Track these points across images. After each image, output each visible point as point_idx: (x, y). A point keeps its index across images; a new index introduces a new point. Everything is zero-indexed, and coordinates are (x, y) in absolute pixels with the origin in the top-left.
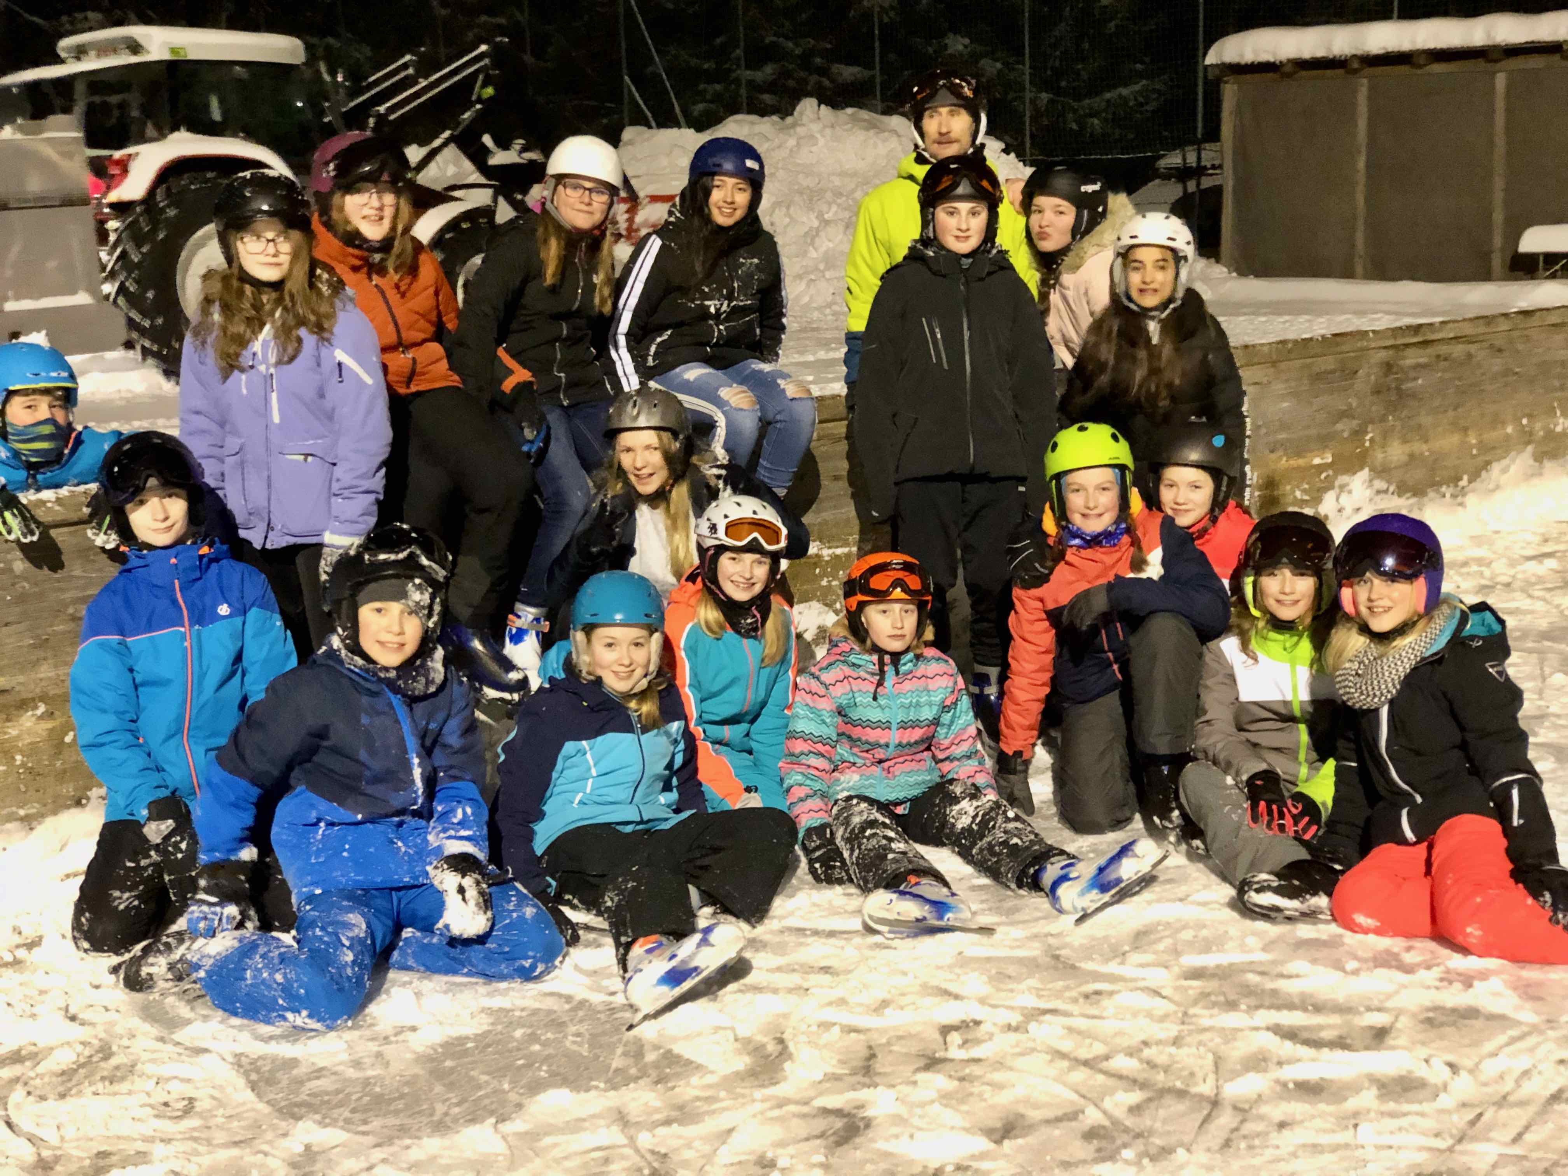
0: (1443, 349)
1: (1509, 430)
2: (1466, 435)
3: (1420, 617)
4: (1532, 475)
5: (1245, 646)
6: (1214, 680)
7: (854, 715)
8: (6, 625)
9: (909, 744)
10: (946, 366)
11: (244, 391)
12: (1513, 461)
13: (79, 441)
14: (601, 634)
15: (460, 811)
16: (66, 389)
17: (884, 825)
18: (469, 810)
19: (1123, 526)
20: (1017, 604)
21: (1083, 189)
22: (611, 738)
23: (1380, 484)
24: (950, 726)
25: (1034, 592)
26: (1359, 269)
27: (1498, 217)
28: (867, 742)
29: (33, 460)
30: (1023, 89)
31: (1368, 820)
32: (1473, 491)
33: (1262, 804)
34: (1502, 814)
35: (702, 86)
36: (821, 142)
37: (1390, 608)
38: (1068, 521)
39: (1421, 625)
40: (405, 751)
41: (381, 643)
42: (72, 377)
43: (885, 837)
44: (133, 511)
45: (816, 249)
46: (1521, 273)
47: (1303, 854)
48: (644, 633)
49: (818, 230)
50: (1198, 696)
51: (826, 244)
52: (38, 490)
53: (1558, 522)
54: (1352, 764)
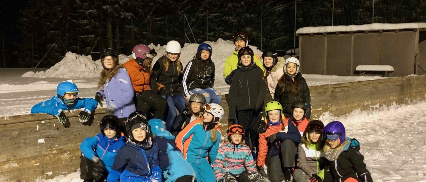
0: (343, 88)
1: (356, 104)
2: (347, 105)
4: (360, 113)
5: (306, 147)
6: (301, 152)
7: (228, 156)
9: (239, 163)
12: (357, 110)
15: (156, 174)
16: (77, 93)
17: (234, 179)
18: (158, 173)
19: (281, 121)
20: (260, 136)
21: (274, 54)
23: (331, 114)
24: (248, 160)
25: (263, 134)
26: (325, 73)
27: (352, 64)
28: (231, 162)
29: (68, 105)
30: (261, 38)
32: (349, 116)
34: (363, 181)
35: (200, 36)
36: (222, 46)
38: (270, 121)
40: (146, 162)
41: (138, 137)
43: (234, 181)
46: (356, 74)
49: (221, 63)
51: (222, 66)
53: (365, 122)
54: (328, 170)
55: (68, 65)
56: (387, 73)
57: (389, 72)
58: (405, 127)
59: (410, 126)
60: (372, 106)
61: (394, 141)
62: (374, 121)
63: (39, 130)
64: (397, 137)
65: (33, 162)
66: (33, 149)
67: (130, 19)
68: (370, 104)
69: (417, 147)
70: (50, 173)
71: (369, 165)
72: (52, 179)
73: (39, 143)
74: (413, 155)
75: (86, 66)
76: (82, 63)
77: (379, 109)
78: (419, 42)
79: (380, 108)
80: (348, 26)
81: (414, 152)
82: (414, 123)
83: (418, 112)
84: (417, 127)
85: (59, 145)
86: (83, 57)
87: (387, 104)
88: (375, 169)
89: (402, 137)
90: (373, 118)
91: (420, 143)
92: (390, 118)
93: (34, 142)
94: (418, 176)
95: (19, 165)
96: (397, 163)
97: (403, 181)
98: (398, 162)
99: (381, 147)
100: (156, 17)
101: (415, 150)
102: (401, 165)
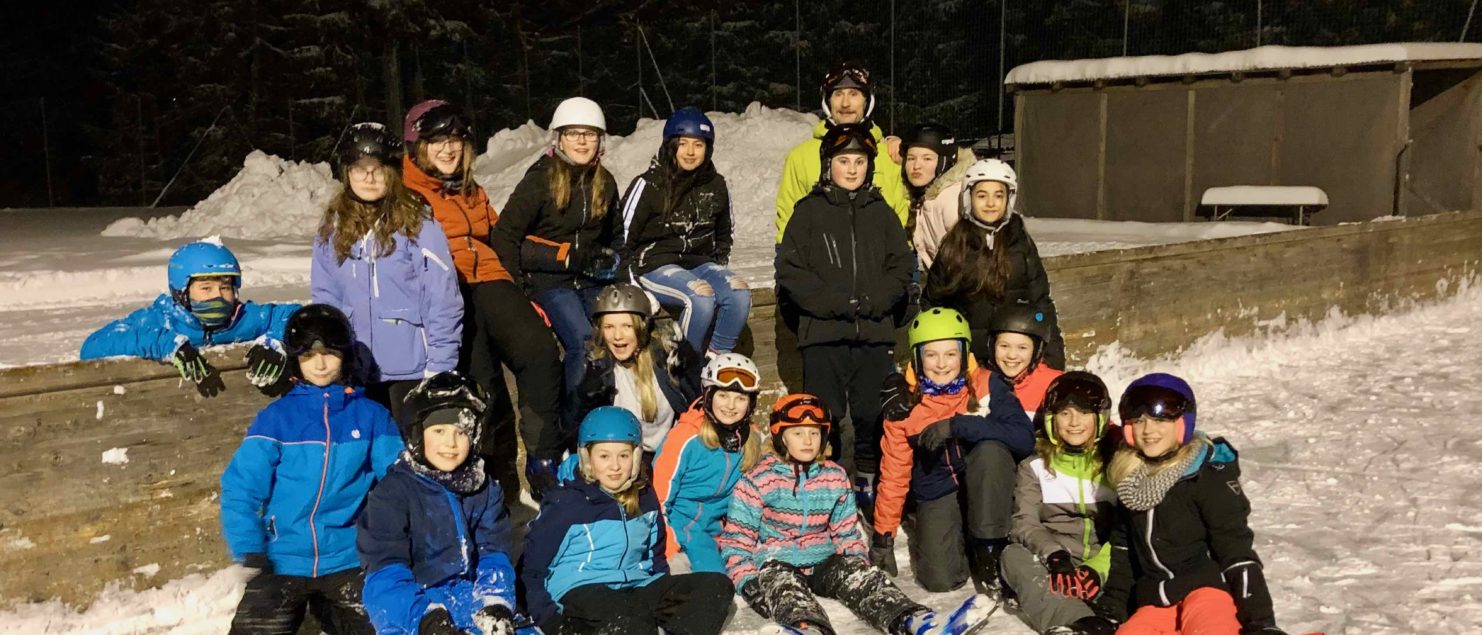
0: (1168, 263)
1: (1209, 316)
2: (1181, 319)
3: (1180, 446)
4: (1223, 346)
5: (1047, 466)
6: (1027, 487)
7: (779, 506)
8: (190, 438)
9: (815, 526)
10: (840, 266)
11: (355, 275)
12: (1211, 336)
13: (242, 312)
14: (599, 448)
15: (495, 576)
16: (233, 277)
17: (796, 588)
18: (501, 575)
19: (963, 380)
20: (886, 430)
21: (944, 142)
22: (603, 524)
23: (1126, 351)
24: (841, 514)
25: (898, 423)
26: (1100, 215)
27: (1189, 182)
28: (787, 524)
29: (208, 325)
30: (889, 100)
31: (1134, 588)
32: (1185, 356)
33: (1060, 576)
34: (1233, 587)
35: (689, 96)
36: (763, 129)
37: (1160, 439)
38: (924, 376)
39: (1182, 452)
40: (456, 533)
41: (441, 454)
42: (237, 268)
43: (795, 596)
44: (304, 361)
45: (758, 197)
46: (1202, 218)
47: (1089, 613)
48: (629, 447)
50: (1014, 498)
52: (213, 345)
53: (1241, 377)
54: (1124, 548)
55: (253, 196)
56: (1304, 212)
57: (1311, 209)
58: (1376, 390)
59: (1391, 387)
60: (1262, 323)
61: (1340, 440)
62: (1271, 373)
63: (106, 418)
64: (1349, 426)
65: (87, 530)
66: (89, 485)
67: (458, 41)
68: (1255, 315)
69: (1420, 460)
70: (151, 569)
71: (1261, 526)
72: (159, 588)
73: (107, 463)
74: (1408, 490)
75: (312, 196)
76: (299, 187)
77: (1287, 333)
78: (1411, 108)
79: (1288, 329)
80: (1174, 57)
81: (1414, 476)
82: (1403, 378)
83: (1416, 341)
84: (1416, 390)
85: (181, 471)
86: (302, 170)
87: (1311, 314)
88: (1280, 539)
89: (1367, 427)
90: (1266, 361)
91: (1431, 444)
92: (1322, 360)
93: (88, 460)
94: (1432, 563)
95: (37, 543)
96: (1355, 519)
97: (1381, 580)
98: (1358, 513)
99: (1299, 463)
100: (543, 35)
101: (1414, 470)
102: (1370, 524)
